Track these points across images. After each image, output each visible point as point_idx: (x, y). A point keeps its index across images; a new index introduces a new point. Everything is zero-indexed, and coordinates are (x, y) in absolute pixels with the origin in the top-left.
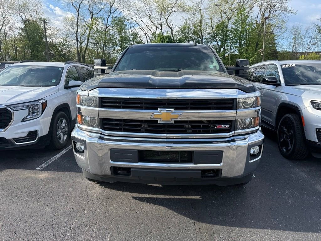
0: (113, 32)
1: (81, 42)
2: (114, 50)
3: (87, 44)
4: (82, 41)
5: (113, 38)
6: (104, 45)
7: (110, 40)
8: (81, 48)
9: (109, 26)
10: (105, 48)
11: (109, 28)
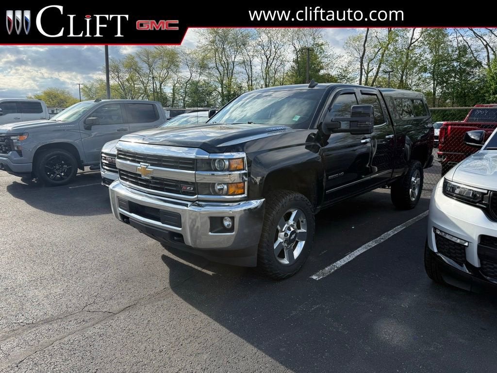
0: (422, 49)
1: (367, 71)
2: (419, 79)
3: (377, 73)
4: (369, 70)
5: (420, 59)
6: (403, 72)
7: (415, 64)
8: (367, 79)
9: (415, 41)
10: (404, 77)
11: (415, 44)
